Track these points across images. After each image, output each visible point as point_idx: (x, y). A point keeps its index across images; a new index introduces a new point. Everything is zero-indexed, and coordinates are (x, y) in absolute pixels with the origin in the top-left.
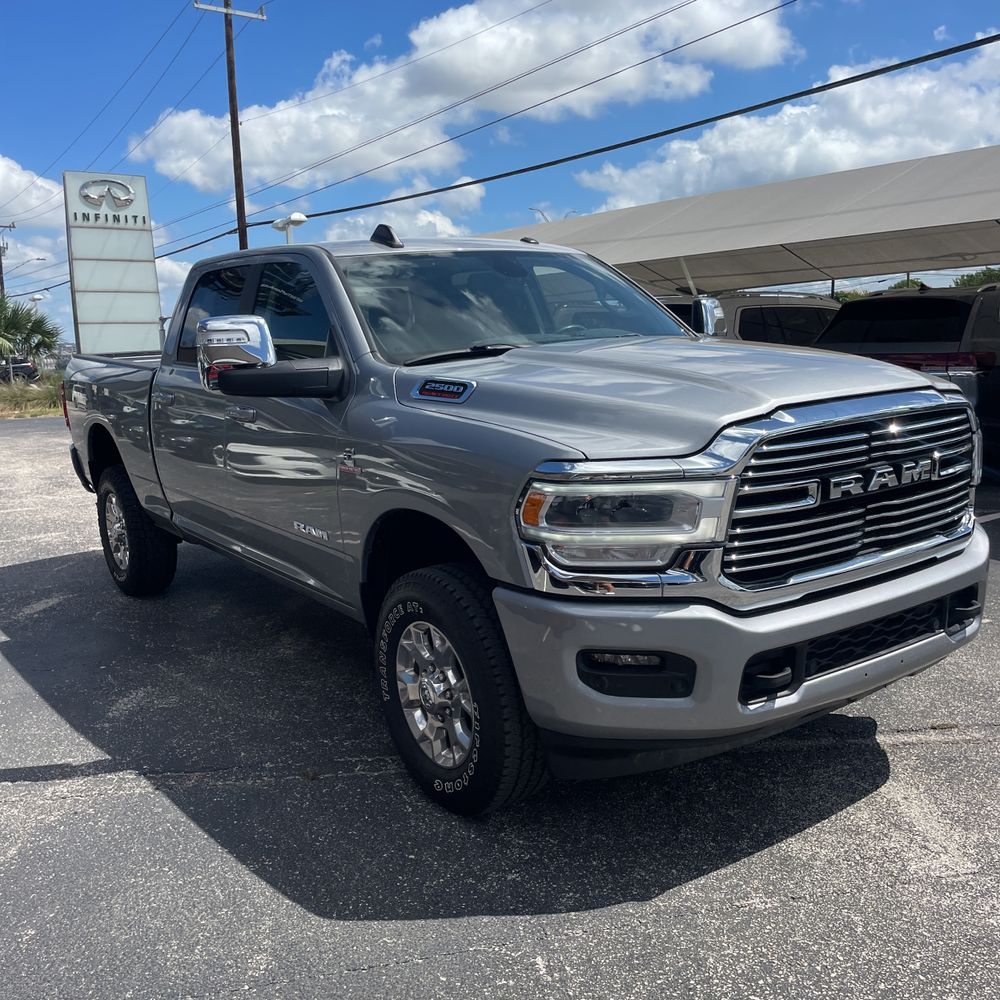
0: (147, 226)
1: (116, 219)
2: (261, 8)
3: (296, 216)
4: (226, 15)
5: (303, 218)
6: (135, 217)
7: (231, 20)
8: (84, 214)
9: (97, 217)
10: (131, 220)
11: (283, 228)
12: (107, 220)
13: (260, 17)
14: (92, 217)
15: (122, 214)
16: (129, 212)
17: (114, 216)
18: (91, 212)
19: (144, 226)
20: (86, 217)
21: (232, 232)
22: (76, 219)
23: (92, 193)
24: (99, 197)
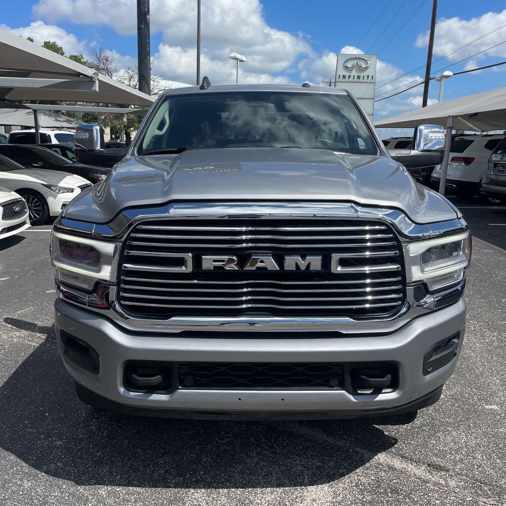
0: (373, 81)
1: (359, 77)
3: (446, 73)
5: (451, 74)
6: (368, 76)
8: (344, 75)
9: (349, 76)
10: (366, 78)
12: (354, 78)
14: (347, 77)
15: (362, 75)
16: (366, 74)
17: (358, 76)
18: (347, 74)
19: (372, 81)
20: (344, 77)
21: (421, 83)
22: (339, 78)
23: (349, 65)
24: (352, 66)
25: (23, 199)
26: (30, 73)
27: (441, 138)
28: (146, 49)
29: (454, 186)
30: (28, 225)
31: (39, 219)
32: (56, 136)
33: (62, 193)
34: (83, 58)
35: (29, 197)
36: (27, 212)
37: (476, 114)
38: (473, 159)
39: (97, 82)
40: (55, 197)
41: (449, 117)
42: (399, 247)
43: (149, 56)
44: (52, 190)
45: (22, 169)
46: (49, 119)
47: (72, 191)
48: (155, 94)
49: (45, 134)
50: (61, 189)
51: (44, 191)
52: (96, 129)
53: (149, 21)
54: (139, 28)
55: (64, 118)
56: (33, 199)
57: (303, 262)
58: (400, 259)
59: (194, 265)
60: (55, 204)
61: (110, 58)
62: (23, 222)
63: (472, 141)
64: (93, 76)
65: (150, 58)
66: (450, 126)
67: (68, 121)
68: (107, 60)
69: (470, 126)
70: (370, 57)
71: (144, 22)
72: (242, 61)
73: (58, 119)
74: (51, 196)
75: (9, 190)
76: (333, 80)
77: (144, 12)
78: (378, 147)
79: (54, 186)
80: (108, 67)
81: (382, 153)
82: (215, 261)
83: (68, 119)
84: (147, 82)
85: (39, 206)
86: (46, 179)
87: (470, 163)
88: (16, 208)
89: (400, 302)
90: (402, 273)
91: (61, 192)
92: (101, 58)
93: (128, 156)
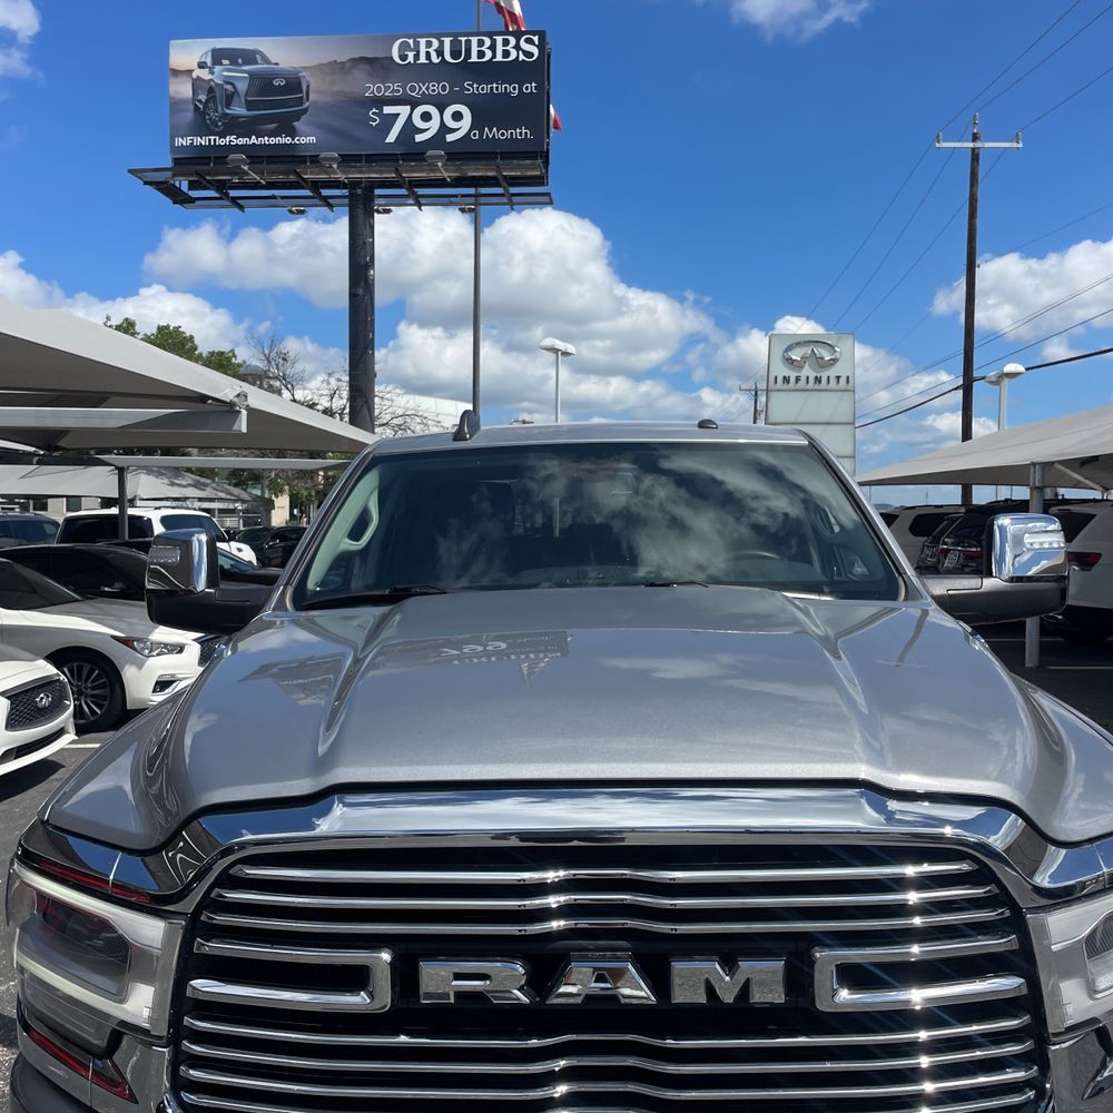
0: (850, 386)
1: (818, 380)
2: (1017, 135)
3: (1010, 368)
4: (973, 149)
5: (1021, 369)
6: (838, 378)
7: (978, 155)
8: (785, 377)
9: (798, 379)
10: (833, 381)
11: (997, 382)
12: (808, 382)
13: (1015, 145)
14: (792, 380)
15: (824, 375)
16: (832, 372)
17: (816, 377)
18: (793, 375)
19: (847, 386)
20: (786, 380)
21: (956, 389)
22: (776, 382)
23: (796, 355)
24: (802, 358)
25: (62, 677)
26: (107, 399)
27: (1055, 545)
28: (366, 336)
29: (1060, 617)
30: (70, 736)
31: (101, 716)
32: (165, 520)
33: (158, 655)
34: (235, 356)
35: (82, 667)
36: (69, 706)
37: (1095, 458)
38: (1098, 556)
39: (244, 413)
40: (140, 666)
41: (1034, 464)
42: (1016, 923)
43: (373, 349)
44: (135, 649)
45: (77, 601)
46: (158, 481)
47: (181, 651)
48: (384, 425)
49: (140, 518)
50: (155, 646)
51: (115, 652)
52: (200, 541)
53: (373, 280)
54: (353, 295)
55: (189, 478)
56: (91, 672)
57: (727, 978)
58: (1022, 960)
59: (397, 989)
60: (139, 682)
61: (292, 355)
62: (57, 732)
63: (1091, 517)
64: (236, 400)
65: (373, 353)
66: (1037, 484)
67: (197, 485)
68: (284, 359)
69: (1075, 479)
70: (839, 339)
71: (362, 284)
72: (566, 354)
73: (178, 482)
74: (131, 664)
75: (30, 656)
76: (762, 385)
77: (362, 262)
78: (900, 574)
79: (139, 640)
80: (287, 372)
81: (912, 594)
82: (458, 976)
83: (198, 481)
84: (366, 402)
85: (103, 686)
86: (123, 625)
87: (1093, 564)
88: (42, 698)
89: (1031, 1094)
90: (1032, 1002)
91: (154, 654)
92: (273, 355)
93: (266, 614)
